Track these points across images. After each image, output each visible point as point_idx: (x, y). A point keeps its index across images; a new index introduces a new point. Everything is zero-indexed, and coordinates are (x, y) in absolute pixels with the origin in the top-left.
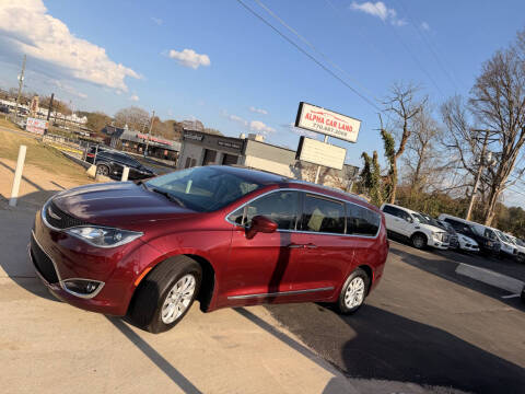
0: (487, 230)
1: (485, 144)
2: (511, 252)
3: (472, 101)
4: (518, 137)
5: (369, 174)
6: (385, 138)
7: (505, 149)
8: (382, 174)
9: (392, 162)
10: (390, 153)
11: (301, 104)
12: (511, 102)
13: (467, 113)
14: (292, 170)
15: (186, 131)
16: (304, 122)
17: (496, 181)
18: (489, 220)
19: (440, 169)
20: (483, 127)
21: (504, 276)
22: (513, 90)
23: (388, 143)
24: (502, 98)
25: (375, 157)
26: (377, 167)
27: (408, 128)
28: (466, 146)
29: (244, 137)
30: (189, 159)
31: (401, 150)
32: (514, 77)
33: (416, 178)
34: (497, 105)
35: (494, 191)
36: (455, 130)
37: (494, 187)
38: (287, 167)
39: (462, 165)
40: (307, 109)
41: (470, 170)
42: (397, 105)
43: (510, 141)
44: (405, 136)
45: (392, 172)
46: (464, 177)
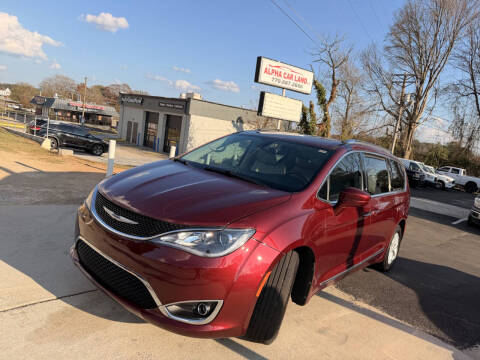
0: (411, 163)
1: (403, 87)
2: (433, 180)
3: (387, 48)
4: (427, 79)
5: (307, 123)
6: (317, 88)
7: (418, 90)
8: (318, 122)
9: (325, 110)
10: (322, 102)
11: (259, 59)
12: (420, 47)
13: (383, 59)
14: (235, 126)
15: (123, 95)
16: (263, 77)
17: (412, 120)
18: (408, 153)
19: (363, 113)
20: (397, 71)
21: (441, 204)
22: (421, 35)
23: (320, 92)
24: (413, 44)
25: (311, 106)
26: (313, 116)
27: (336, 77)
28: (384, 90)
29: (184, 96)
30: (130, 123)
31: (331, 98)
32: (421, 24)
33: (345, 124)
34: (408, 50)
35: (410, 128)
36: (374, 76)
37: (410, 125)
38: (230, 123)
39: (381, 107)
40: (265, 63)
41: (389, 112)
42: (324, 56)
43: (422, 83)
44: (334, 85)
45: (325, 119)
46: (384, 118)
